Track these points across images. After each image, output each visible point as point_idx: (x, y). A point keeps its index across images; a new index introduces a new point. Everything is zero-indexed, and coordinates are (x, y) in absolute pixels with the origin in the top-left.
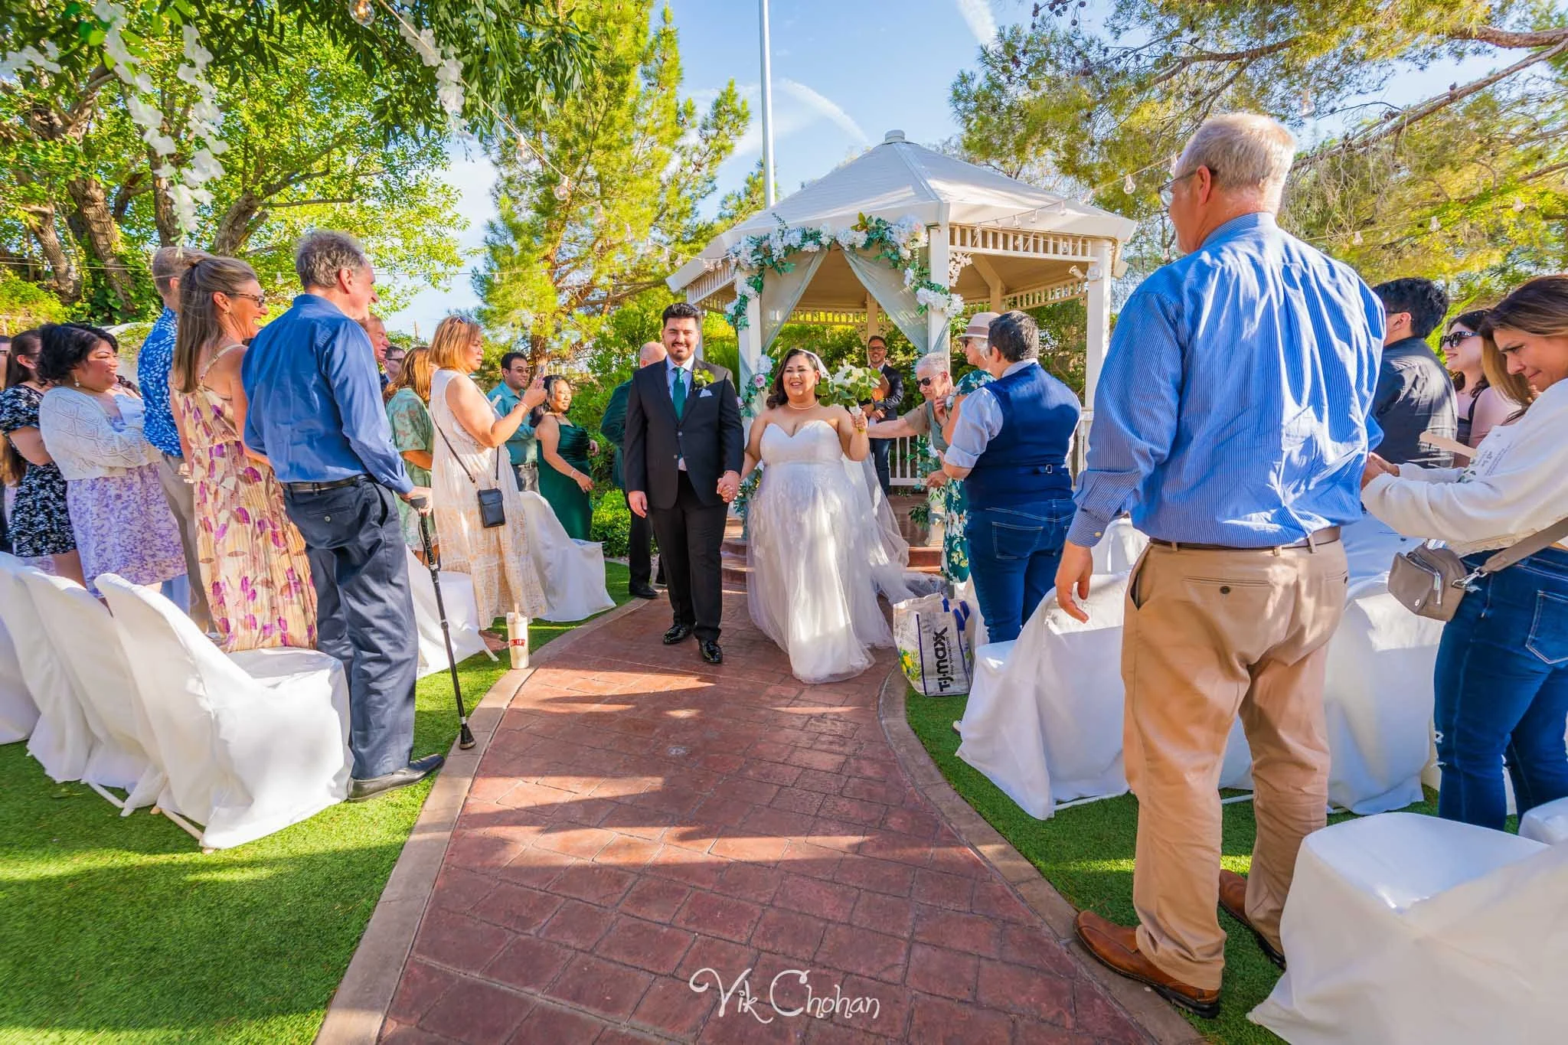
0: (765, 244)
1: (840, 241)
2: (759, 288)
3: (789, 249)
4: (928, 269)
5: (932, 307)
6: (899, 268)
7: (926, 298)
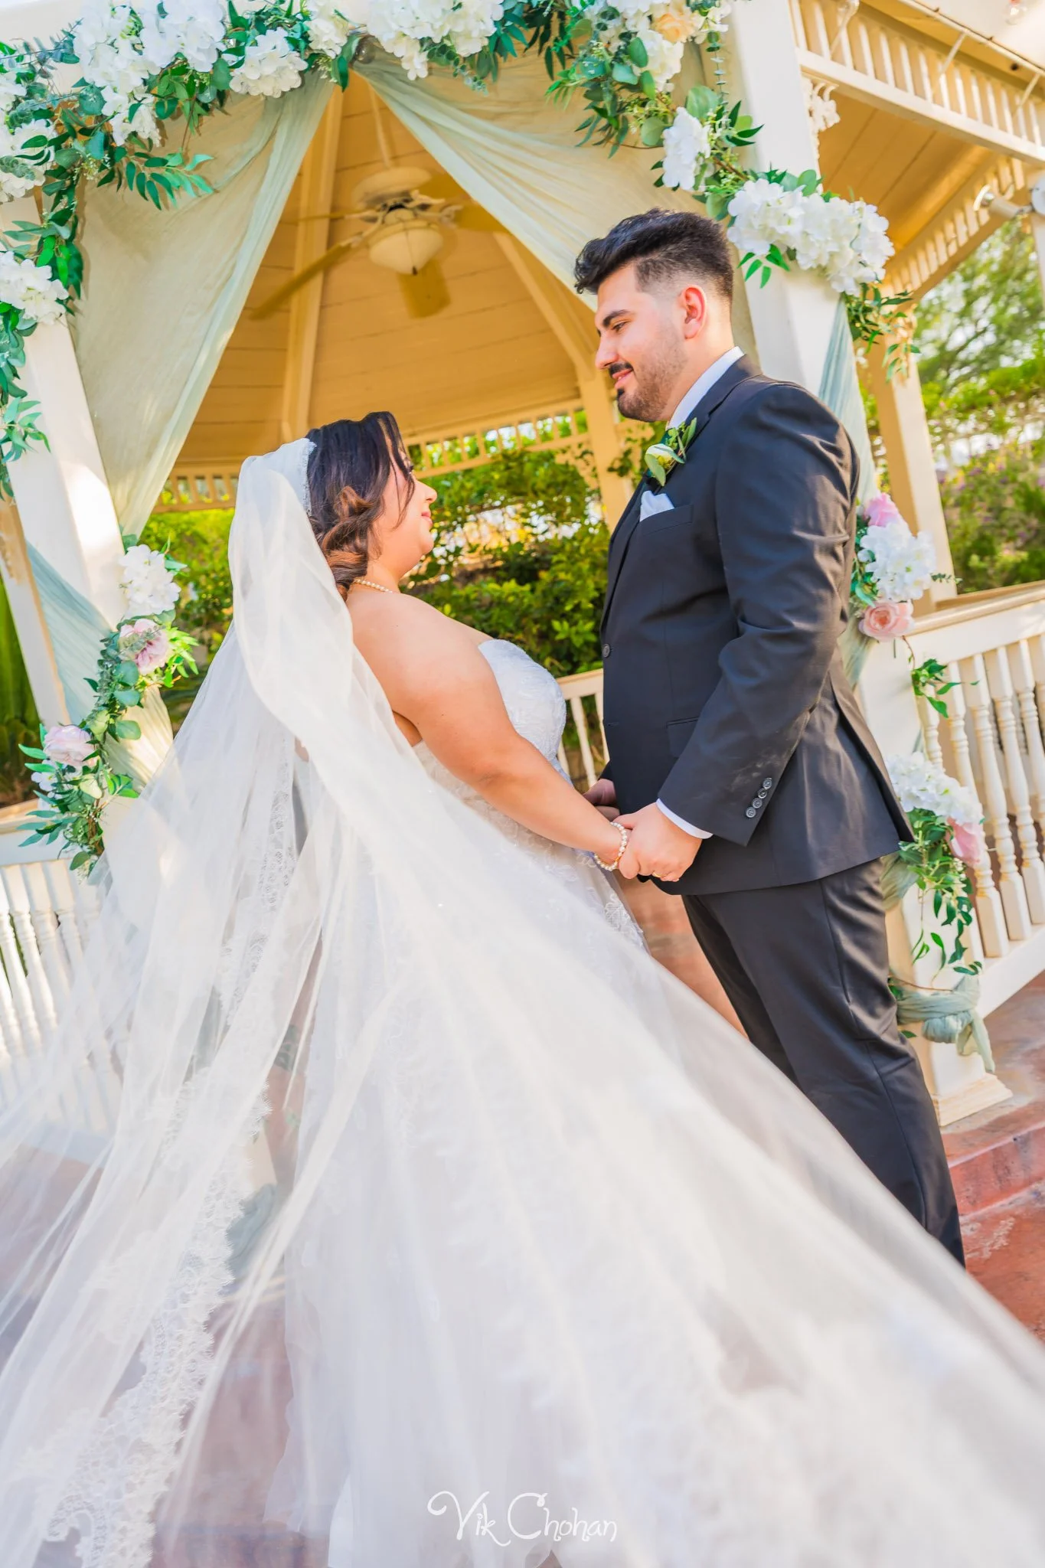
2: (70, 272)
4: (750, 120)
5: (792, 254)
6: (633, 129)
7: (772, 223)
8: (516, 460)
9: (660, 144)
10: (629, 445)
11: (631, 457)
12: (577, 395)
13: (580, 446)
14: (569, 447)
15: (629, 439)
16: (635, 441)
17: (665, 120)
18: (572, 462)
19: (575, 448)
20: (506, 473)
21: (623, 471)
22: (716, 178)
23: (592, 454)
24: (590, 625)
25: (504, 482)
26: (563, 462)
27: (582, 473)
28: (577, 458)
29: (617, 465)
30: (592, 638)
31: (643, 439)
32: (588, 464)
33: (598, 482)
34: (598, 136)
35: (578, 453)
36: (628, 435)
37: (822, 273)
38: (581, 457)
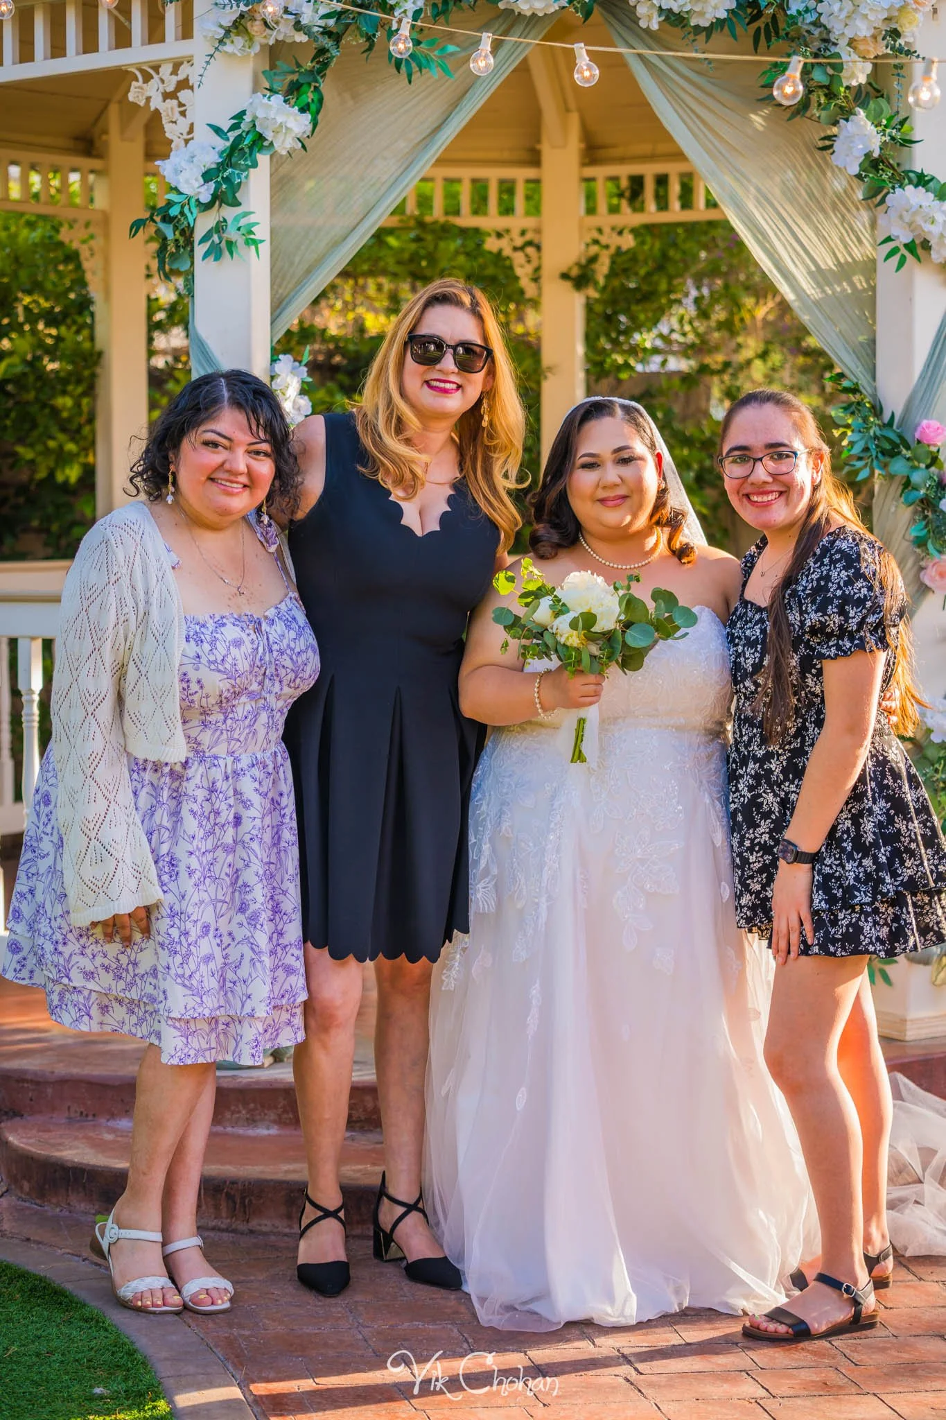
2: (314, 114)
4: (911, 131)
7: (919, 220)
8: (433, 232)
10: (594, 249)
11: (596, 266)
12: (534, 159)
13: (523, 233)
14: (508, 231)
15: (596, 242)
16: (607, 247)
17: (847, 114)
18: (507, 252)
19: (515, 234)
20: (413, 246)
21: (578, 280)
22: (876, 169)
23: (538, 248)
25: (406, 256)
26: (495, 250)
27: (519, 271)
28: (515, 249)
29: (575, 272)
31: (619, 248)
32: (529, 261)
33: (540, 289)
35: (519, 242)
36: (596, 235)
38: (522, 248)
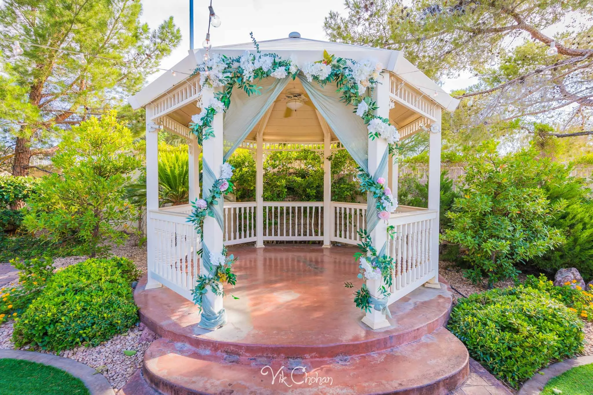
0: (236, 65)
1: (305, 72)
2: (227, 104)
3: (259, 73)
4: (377, 105)
5: (380, 135)
6: (352, 102)
7: (378, 127)
8: (307, 151)
9: (357, 106)
10: (332, 154)
11: (332, 157)
16: (334, 154)
17: (360, 102)
19: (320, 152)
20: (304, 153)
21: (330, 159)
22: (367, 115)
23: (324, 154)
24: (315, 191)
26: (317, 154)
27: (321, 158)
28: (320, 154)
30: (315, 194)
31: (336, 154)
32: (322, 156)
33: (324, 160)
34: (344, 100)
36: (332, 152)
37: (385, 139)
